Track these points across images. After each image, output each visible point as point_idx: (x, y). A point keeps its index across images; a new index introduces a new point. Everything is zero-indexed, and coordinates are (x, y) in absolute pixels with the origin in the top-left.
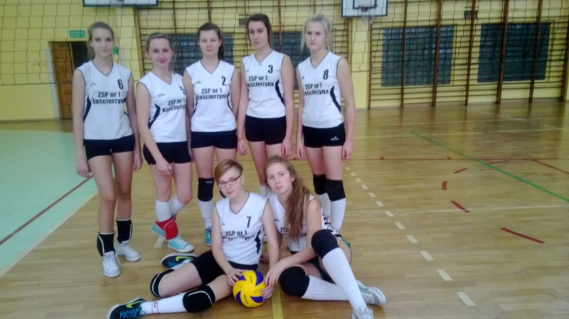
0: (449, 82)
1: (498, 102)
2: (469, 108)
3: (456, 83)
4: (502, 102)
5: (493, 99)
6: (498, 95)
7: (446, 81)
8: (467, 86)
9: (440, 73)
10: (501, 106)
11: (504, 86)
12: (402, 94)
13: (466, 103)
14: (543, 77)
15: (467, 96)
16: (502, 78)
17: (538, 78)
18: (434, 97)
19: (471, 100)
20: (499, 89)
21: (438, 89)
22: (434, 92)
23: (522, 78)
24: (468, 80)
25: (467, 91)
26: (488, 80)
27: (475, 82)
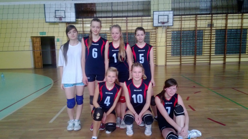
0: (202, 54)
1: (224, 63)
2: (211, 66)
3: (205, 55)
4: (226, 63)
5: (222, 62)
6: (224, 60)
8: (210, 56)
9: (197, 50)
10: (226, 65)
11: (227, 56)
12: (181, 59)
13: (210, 63)
14: (245, 53)
15: (210, 60)
16: (226, 53)
17: (243, 53)
18: (195, 61)
19: (212, 62)
20: (225, 58)
21: (197, 57)
22: (195, 58)
23: (235, 53)
24: (210, 53)
25: (210, 58)
26: (220, 53)
27: (214, 54)
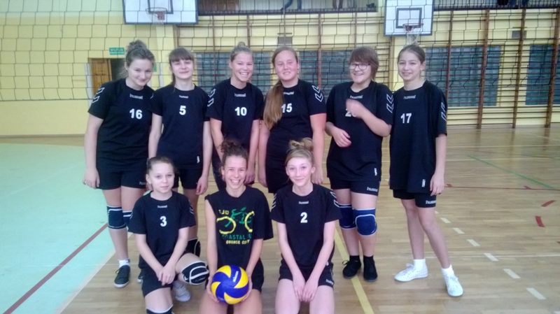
0: (495, 103)
1: (547, 126)
2: (517, 131)
3: (502, 105)
4: (552, 126)
5: (542, 122)
6: (548, 118)
7: (493, 102)
8: (515, 107)
9: (486, 94)
10: (551, 130)
11: (554, 109)
13: (514, 126)
15: (514, 119)
16: (552, 101)
18: (480, 119)
19: (518, 123)
20: (549, 112)
21: (485, 110)
22: (480, 114)
24: (516, 102)
25: (515, 113)
26: (536, 102)
27: (524, 105)
